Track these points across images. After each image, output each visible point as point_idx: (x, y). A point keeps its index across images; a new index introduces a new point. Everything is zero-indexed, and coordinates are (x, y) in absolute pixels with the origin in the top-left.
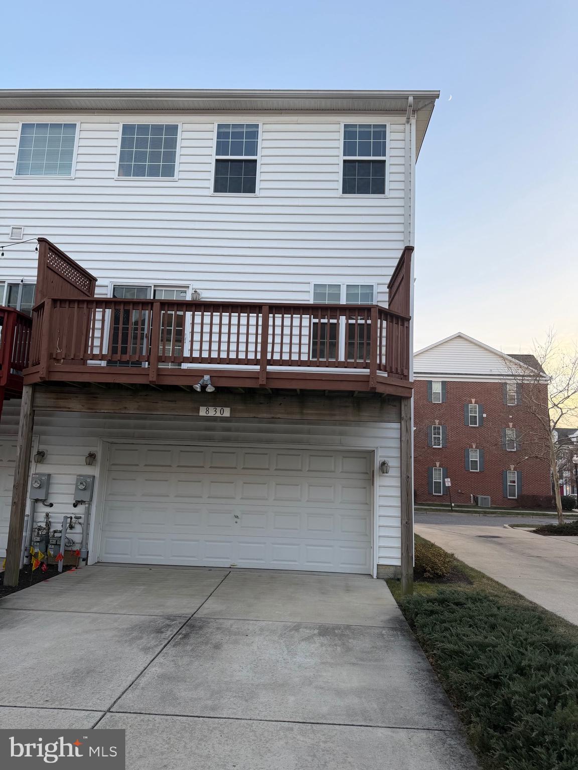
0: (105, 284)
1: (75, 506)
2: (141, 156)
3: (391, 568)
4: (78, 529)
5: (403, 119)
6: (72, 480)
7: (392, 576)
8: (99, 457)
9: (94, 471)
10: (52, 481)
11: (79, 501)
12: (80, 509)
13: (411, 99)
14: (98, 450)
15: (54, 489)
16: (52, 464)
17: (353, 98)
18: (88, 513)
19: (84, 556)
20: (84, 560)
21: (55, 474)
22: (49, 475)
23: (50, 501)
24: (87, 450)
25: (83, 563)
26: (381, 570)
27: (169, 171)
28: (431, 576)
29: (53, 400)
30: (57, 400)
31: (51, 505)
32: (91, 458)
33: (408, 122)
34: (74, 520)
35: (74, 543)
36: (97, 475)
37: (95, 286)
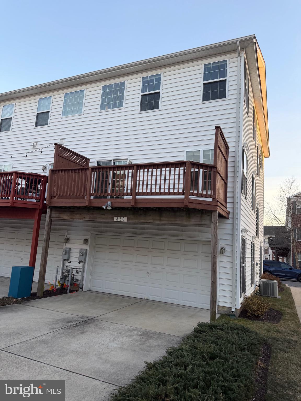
0: (94, 161)
1: (79, 263)
2: (109, 100)
3: (226, 308)
4: (80, 274)
5: (236, 55)
6: (78, 251)
7: (226, 313)
8: (89, 241)
9: (87, 247)
10: (71, 251)
11: (80, 261)
12: (81, 265)
13: (238, 43)
14: (89, 237)
15: (72, 255)
16: (71, 244)
17: (206, 50)
18: (84, 266)
19: (81, 286)
20: (81, 288)
21: (73, 248)
22: (70, 249)
23: (70, 260)
24: (84, 238)
25: (80, 290)
26: (220, 309)
27: (121, 105)
28: (251, 316)
29: (58, 215)
30: (59, 215)
31: (70, 262)
32: (86, 241)
33: (239, 56)
34: (78, 269)
35: (78, 280)
36: (88, 249)
37: (89, 162)
